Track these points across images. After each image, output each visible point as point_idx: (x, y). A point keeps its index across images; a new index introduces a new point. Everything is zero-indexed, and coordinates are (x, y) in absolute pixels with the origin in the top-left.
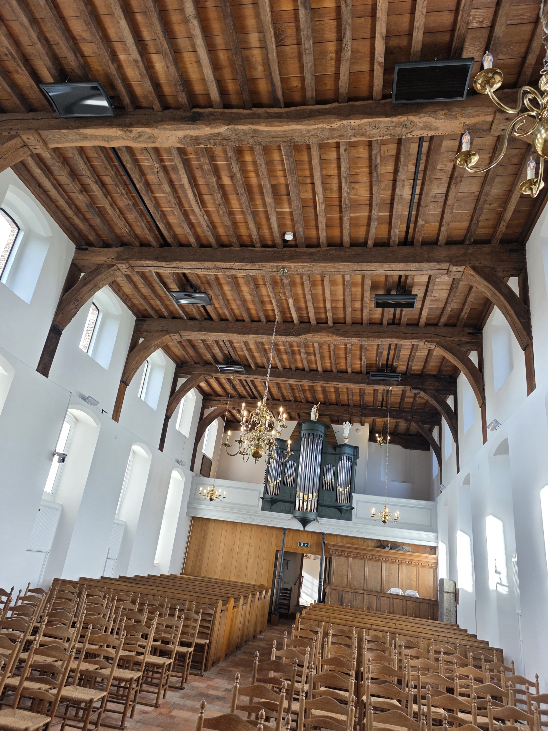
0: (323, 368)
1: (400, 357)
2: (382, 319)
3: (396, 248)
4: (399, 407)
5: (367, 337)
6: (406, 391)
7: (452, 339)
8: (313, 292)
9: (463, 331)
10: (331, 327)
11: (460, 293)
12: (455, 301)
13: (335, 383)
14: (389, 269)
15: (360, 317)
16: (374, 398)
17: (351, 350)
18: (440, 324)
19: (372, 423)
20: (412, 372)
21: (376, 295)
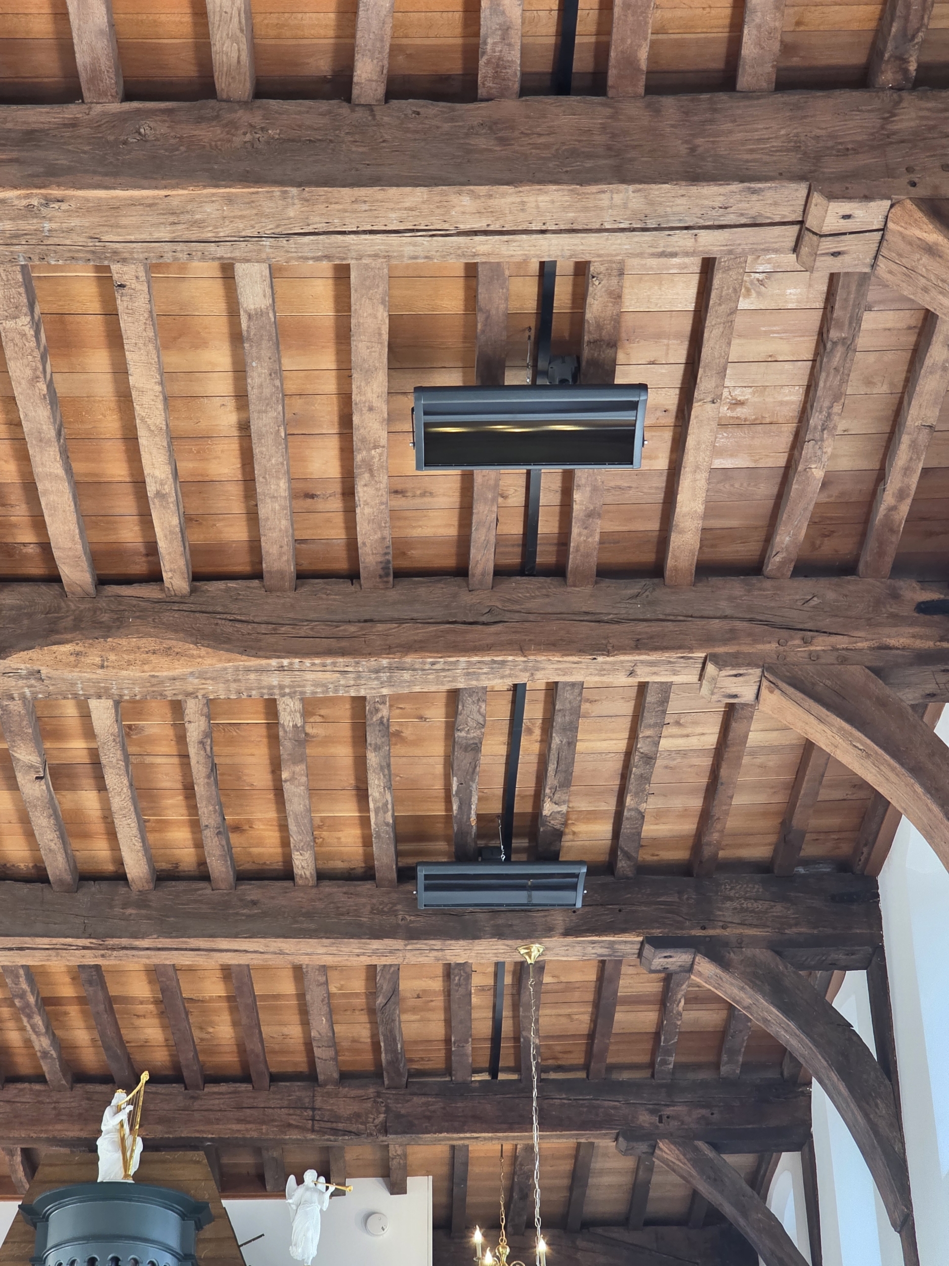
0: (151, 859)
1: (577, 769)
2: (464, 542)
3: (511, 107)
4: (586, 1067)
5: (389, 650)
6: (619, 963)
7: (841, 642)
8: (61, 389)
9: (895, 596)
10: (181, 600)
11: (869, 382)
12: (842, 425)
13: (223, 943)
14: (480, 224)
15: (337, 533)
16: (448, 1022)
17: (303, 739)
18: (775, 561)
19: (444, 1170)
20: (645, 856)
21: (419, 390)
